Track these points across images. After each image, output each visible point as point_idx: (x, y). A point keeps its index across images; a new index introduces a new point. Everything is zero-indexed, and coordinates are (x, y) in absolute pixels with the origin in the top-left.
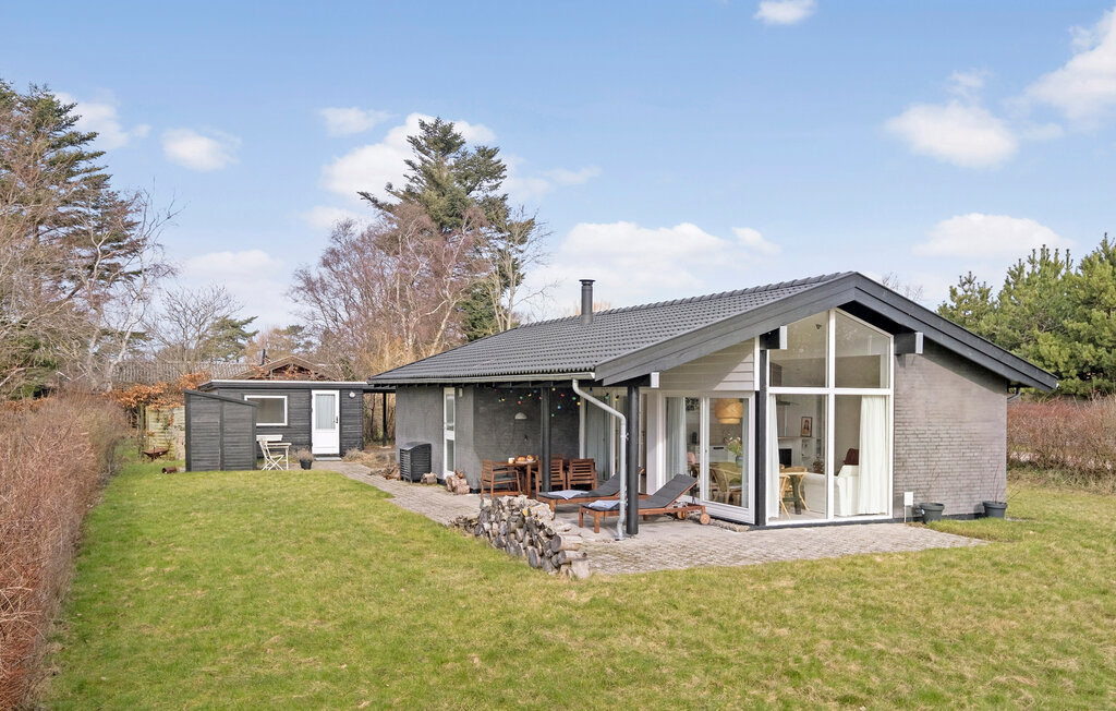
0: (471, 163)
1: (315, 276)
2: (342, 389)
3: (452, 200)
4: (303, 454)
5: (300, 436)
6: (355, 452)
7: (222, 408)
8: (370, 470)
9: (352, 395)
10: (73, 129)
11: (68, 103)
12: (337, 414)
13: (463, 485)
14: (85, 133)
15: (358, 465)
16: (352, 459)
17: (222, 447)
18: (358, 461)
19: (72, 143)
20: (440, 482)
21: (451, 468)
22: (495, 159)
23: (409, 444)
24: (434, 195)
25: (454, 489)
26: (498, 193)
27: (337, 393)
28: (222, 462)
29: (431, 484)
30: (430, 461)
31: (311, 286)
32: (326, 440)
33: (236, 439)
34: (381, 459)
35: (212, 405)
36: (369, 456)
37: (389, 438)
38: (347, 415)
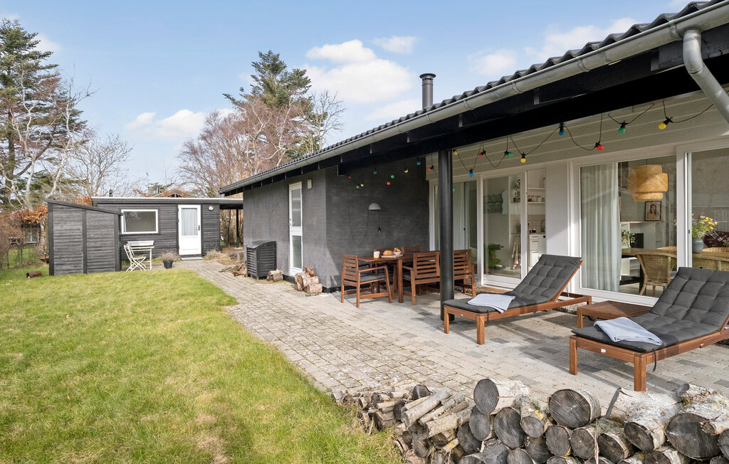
0: (290, 79)
1: (196, 145)
2: (204, 204)
3: (280, 98)
4: (169, 255)
5: (168, 242)
6: (214, 252)
7: (84, 216)
8: (223, 267)
9: (211, 208)
10: (35, 49)
11: (31, 33)
12: (199, 223)
13: (314, 284)
14: (43, 52)
15: (215, 263)
16: (211, 258)
17: (85, 250)
18: (215, 260)
19: (33, 58)
20: (286, 278)
21: (298, 265)
22: (304, 76)
23: (254, 243)
24: (270, 95)
25: (305, 289)
26: (306, 96)
27: (199, 207)
28: (85, 265)
29: (277, 281)
30: (275, 258)
31: (194, 151)
32: (190, 243)
33: (98, 244)
34: (233, 257)
35: (74, 214)
36: (225, 255)
37: (240, 243)
38: (207, 224)
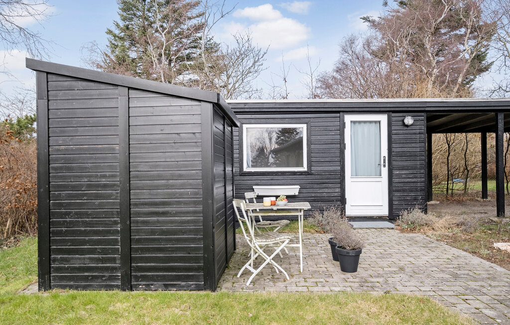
2: (394, 111)
6: (415, 214)
9: (409, 120)
12: (385, 152)
16: (413, 227)
27: (383, 118)
38: (402, 155)
